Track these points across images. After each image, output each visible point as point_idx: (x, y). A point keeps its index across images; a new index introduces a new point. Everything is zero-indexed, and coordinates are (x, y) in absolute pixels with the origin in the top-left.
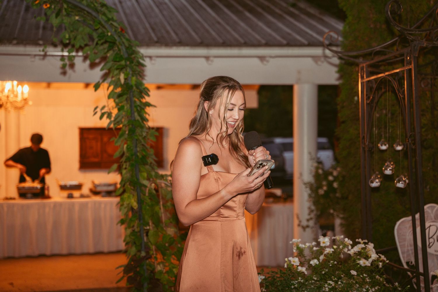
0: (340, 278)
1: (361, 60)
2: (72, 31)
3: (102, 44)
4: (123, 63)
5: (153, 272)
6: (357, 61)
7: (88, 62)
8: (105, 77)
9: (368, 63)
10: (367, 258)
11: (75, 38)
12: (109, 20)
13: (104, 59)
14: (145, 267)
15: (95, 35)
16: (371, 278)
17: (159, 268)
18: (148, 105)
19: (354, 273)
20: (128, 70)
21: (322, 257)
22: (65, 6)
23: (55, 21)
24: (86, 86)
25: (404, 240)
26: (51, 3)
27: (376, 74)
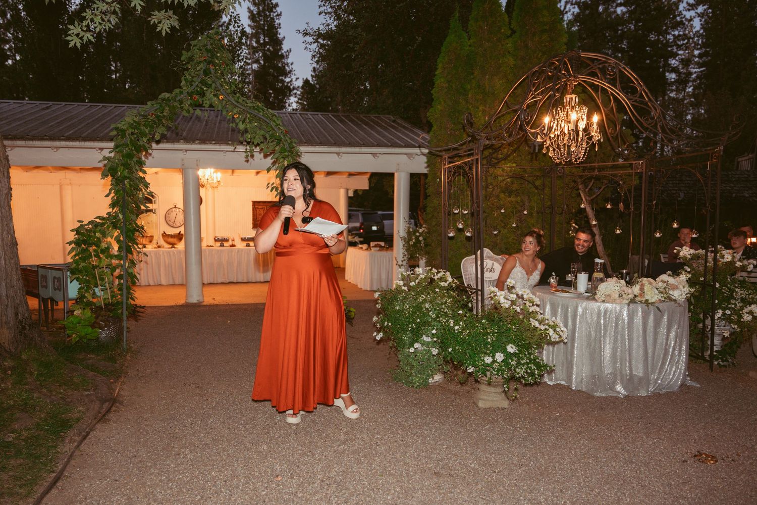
0: (429, 293)
1: (444, 153)
2: (252, 133)
3: (272, 142)
4: (286, 153)
6: (441, 154)
7: (262, 154)
8: (274, 163)
9: (448, 155)
10: (446, 281)
11: (254, 138)
12: (277, 125)
13: (273, 152)
15: (268, 136)
16: (448, 293)
19: (437, 290)
20: (290, 158)
21: (417, 281)
22: (249, 116)
23: (241, 126)
24: (258, 173)
25: (467, 271)
26: (239, 114)
27: (453, 163)
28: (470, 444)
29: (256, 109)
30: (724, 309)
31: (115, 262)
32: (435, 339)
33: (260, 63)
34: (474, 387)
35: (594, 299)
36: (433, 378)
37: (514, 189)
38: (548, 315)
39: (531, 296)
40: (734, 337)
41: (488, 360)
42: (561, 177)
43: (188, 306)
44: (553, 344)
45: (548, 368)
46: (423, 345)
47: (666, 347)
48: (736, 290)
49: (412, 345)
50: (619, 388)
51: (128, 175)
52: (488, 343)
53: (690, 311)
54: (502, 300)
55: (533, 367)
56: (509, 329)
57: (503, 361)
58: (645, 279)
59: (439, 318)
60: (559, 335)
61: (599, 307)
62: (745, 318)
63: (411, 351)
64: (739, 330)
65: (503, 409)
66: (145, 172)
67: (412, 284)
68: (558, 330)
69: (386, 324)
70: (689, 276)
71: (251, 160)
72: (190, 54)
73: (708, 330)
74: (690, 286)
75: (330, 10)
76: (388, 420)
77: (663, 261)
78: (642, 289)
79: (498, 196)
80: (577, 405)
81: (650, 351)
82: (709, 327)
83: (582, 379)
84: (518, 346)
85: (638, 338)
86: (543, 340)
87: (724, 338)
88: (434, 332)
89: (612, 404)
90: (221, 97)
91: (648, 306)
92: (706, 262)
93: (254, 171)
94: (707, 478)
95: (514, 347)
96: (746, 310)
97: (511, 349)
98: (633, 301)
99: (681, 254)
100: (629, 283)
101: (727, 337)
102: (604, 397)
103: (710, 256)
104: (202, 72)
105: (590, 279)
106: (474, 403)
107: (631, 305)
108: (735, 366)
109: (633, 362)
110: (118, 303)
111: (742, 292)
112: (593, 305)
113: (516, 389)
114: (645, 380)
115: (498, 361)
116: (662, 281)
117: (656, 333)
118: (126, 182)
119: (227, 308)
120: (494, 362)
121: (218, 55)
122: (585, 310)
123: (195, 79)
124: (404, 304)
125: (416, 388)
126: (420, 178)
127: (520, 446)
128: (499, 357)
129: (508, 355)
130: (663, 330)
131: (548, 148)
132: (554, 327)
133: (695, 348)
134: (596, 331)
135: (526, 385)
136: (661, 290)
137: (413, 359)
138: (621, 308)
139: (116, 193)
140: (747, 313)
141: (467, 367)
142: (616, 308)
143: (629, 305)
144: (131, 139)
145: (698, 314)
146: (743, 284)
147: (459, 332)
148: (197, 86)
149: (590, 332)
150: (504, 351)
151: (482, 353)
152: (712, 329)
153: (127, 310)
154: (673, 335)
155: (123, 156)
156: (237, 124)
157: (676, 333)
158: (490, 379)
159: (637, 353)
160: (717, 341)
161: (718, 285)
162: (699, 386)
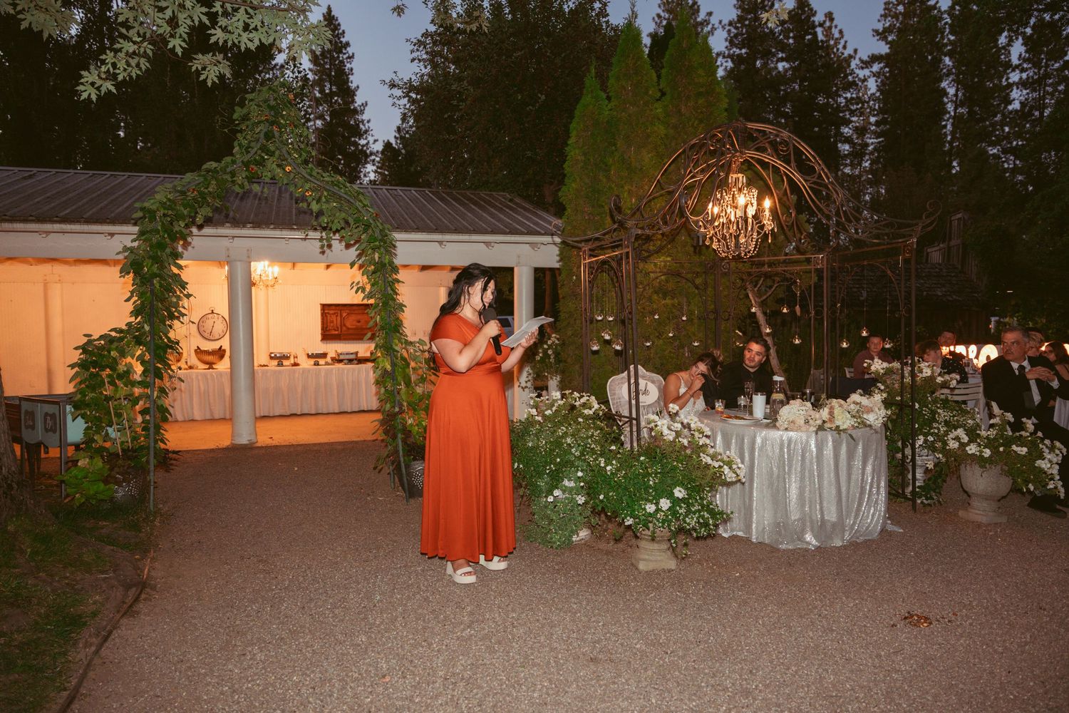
0: (570, 425)
1: (583, 244)
2: (329, 216)
3: (356, 228)
5: (404, 425)
6: (580, 245)
7: (344, 244)
8: (359, 256)
9: (589, 247)
10: (590, 409)
11: (333, 222)
12: (365, 206)
13: (359, 241)
14: (398, 421)
15: (351, 221)
16: (594, 423)
17: (410, 422)
18: (398, 281)
19: (580, 420)
20: (382, 249)
21: (554, 409)
22: (325, 193)
23: (315, 207)
24: (328, 267)
25: (614, 394)
26: (313, 191)
27: (595, 256)
28: (632, 619)
29: (336, 185)
30: (926, 435)
31: (137, 391)
32: (582, 484)
33: (325, 119)
34: (630, 544)
35: (775, 427)
36: (578, 536)
37: (670, 289)
38: (719, 448)
39: (699, 424)
40: (937, 469)
41: (651, 508)
42: (725, 273)
43: (235, 449)
44: (729, 484)
45: (725, 516)
46: (564, 492)
47: (862, 484)
48: (939, 411)
49: (550, 492)
50: (809, 537)
51: (158, 272)
52: (650, 487)
53: (886, 438)
54: (666, 431)
55: (706, 515)
56: (674, 468)
57: (670, 509)
58: (834, 400)
59: (585, 455)
60: (735, 473)
61: (782, 436)
62: (951, 445)
63: (549, 500)
64: (944, 460)
65: (670, 571)
66: (180, 267)
67: (548, 412)
68: (734, 466)
69: (516, 467)
70: (885, 395)
71: (328, 251)
72: (245, 111)
73: (908, 461)
74: (886, 408)
75: (425, 56)
76: (524, 593)
77: (848, 376)
78: (831, 413)
79: (650, 299)
80: (760, 561)
81: (844, 489)
82: (910, 457)
83: (764, 528)
84: (687, 489)
85: (829, 474)
86: (716, 481)
87: (927, 471)
88: (580, 474)
89: (801, 559)
90: (288, 169)
91: (839, 434)
92: (903, 377)
93: (323, 265)
94: (922, 644)
95: (683, 491)
96: (951, 436)
97: (679, 493)
98: (821, 428)
99: (873, 368)
100: (817, 405)
101: (931, 469)
102: (791, 550)
103: (907, 370)
104: (262, 135)
105: (768, 402)
106: (632, 564)
107: (820, 433)
108: (941, 504)
109: (825, 504)
110: (142, 448)
111: (946, 414)
112: (774, 434)
113: (686, 545)
114: (839, 526)
115: (664, 509)
116: (854, 403)
117: (850, 467)
118: (155, 282)
119: (292, 449)
120: (658, 510)
121: (284, 113)
122: (765, 440)
123: (253, 144)
124: (538, 439)
125: (557, 548)
126: (544, 274)
127: (695, 617)
128: (665, 504)
129: (676, 502)
130: (858, 463)
131: (711, 238)
132: (729, 464)
133: (894, 484)
134: (778, 468)
135: (698, 538)
136: (854, 413)
137: (552, 510)
138: (808, 437)
139: (141, 295)
140: (953, 439)
141: (623, 520)
142: (801, 437)
143: (817, 434)
144: (163, 223)
145: (895, 442)
146: (946, 403)
147: (612, 473)
148: (256, 153)
149: (771, 468)
150: (670, 496)
151: (642, 500)
152: (913, 460)
153: (155, 458)
154: (869, 468)
155: (151, 246)
156: (309, 205)
157: (873, 466)
158: (654, 532)
159: (830, 492)
160: (919, 474)
161: (917, 406)
162: (901, 531)
